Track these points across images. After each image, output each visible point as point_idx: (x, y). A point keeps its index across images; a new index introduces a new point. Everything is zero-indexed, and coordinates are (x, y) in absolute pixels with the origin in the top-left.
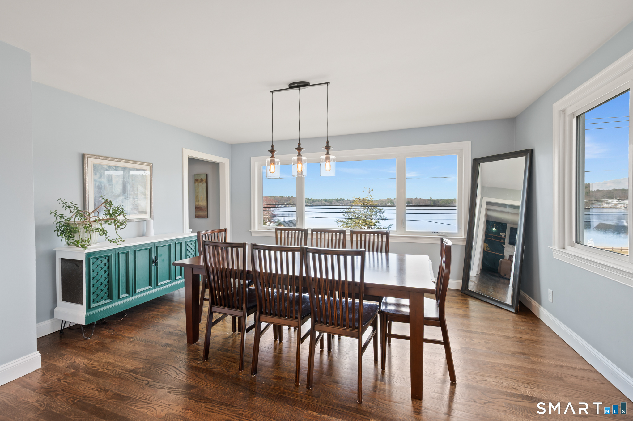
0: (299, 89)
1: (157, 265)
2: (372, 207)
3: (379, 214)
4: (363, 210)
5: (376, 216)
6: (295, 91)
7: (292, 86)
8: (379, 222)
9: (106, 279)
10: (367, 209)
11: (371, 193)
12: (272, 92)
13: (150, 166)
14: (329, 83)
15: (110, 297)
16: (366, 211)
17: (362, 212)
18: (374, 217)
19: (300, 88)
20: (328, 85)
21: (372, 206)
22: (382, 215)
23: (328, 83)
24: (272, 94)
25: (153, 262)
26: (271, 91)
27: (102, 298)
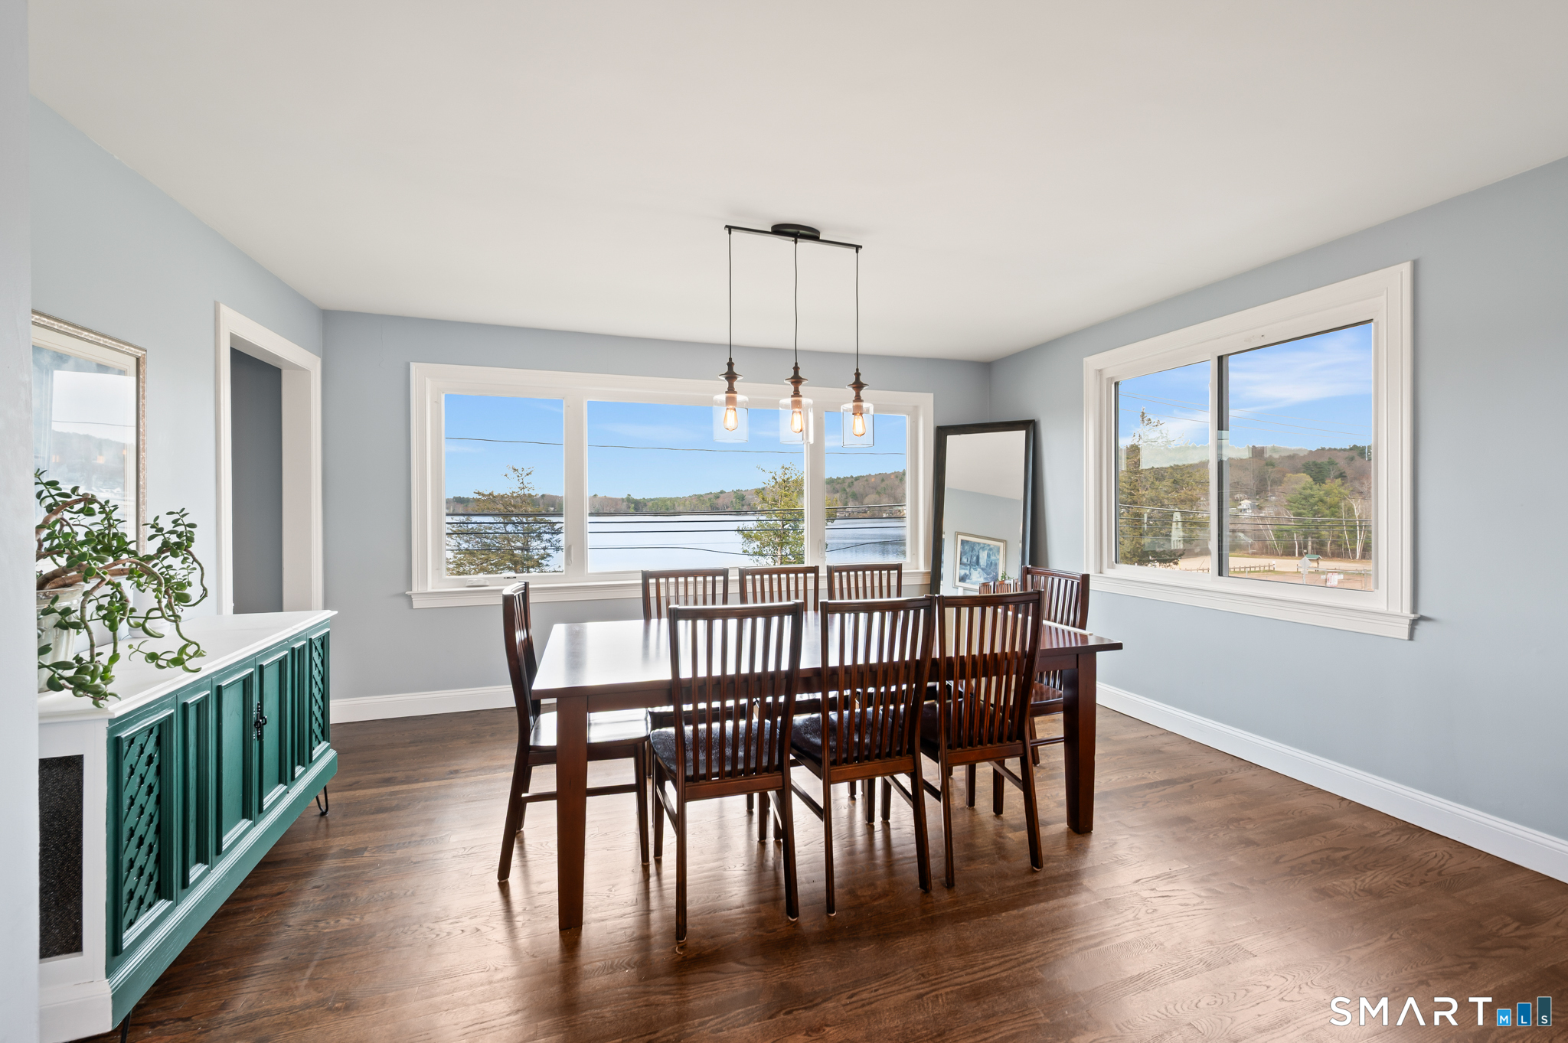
0: (796, 243)
1: (260, 737)
2: (531, 519)
3: (546, 537)
4: (502, 525)
5: (539, 542)
6: (785, 243)
7: (779, 230)
8: (549, 555)
9: (152, 817)
10: (514, 523)
11: (526, 480)
12: (730, 228)
13: (138, 360)
14: (861, 247)
15: (163, 891)
16: (510, 528)
17: (500, 531)
18: (534, 544)
19: (798, 239)
20: (857, 252)
21: (530, 516)
22: (554, 539)
23: (858, 248)
24: (730, 233)
25: (253, 724)
26: (727, 226)
27: (141, 901)
